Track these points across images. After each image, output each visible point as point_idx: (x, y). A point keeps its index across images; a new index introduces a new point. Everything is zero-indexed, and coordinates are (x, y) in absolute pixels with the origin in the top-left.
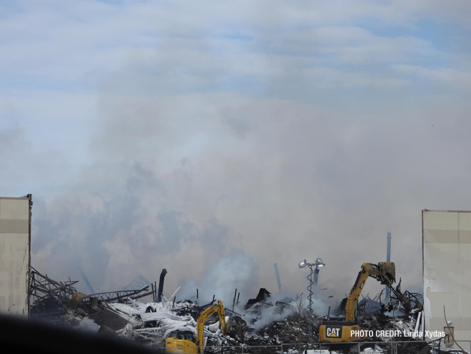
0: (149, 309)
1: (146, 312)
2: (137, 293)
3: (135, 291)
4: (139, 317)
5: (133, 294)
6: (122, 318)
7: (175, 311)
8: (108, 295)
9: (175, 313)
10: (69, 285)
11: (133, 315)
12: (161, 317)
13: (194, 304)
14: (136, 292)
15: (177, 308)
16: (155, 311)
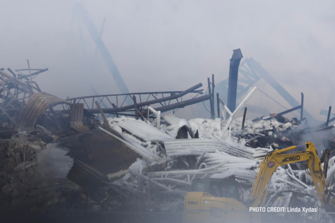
0: (184, 132)
1: (178, 137)
2: (176, 97)
3: (172, 93)
4: (161, 147)
5: (169, 99)
6: (128, 148)
7: (246, 137)
8: (113, 100)
9: (244, 141)
10: (25, 77)
11: (153, 143)
12: (205, 148)
13: (288, 125)
14: (174, 95)
15: (251, 131)
16: (197, 136)
